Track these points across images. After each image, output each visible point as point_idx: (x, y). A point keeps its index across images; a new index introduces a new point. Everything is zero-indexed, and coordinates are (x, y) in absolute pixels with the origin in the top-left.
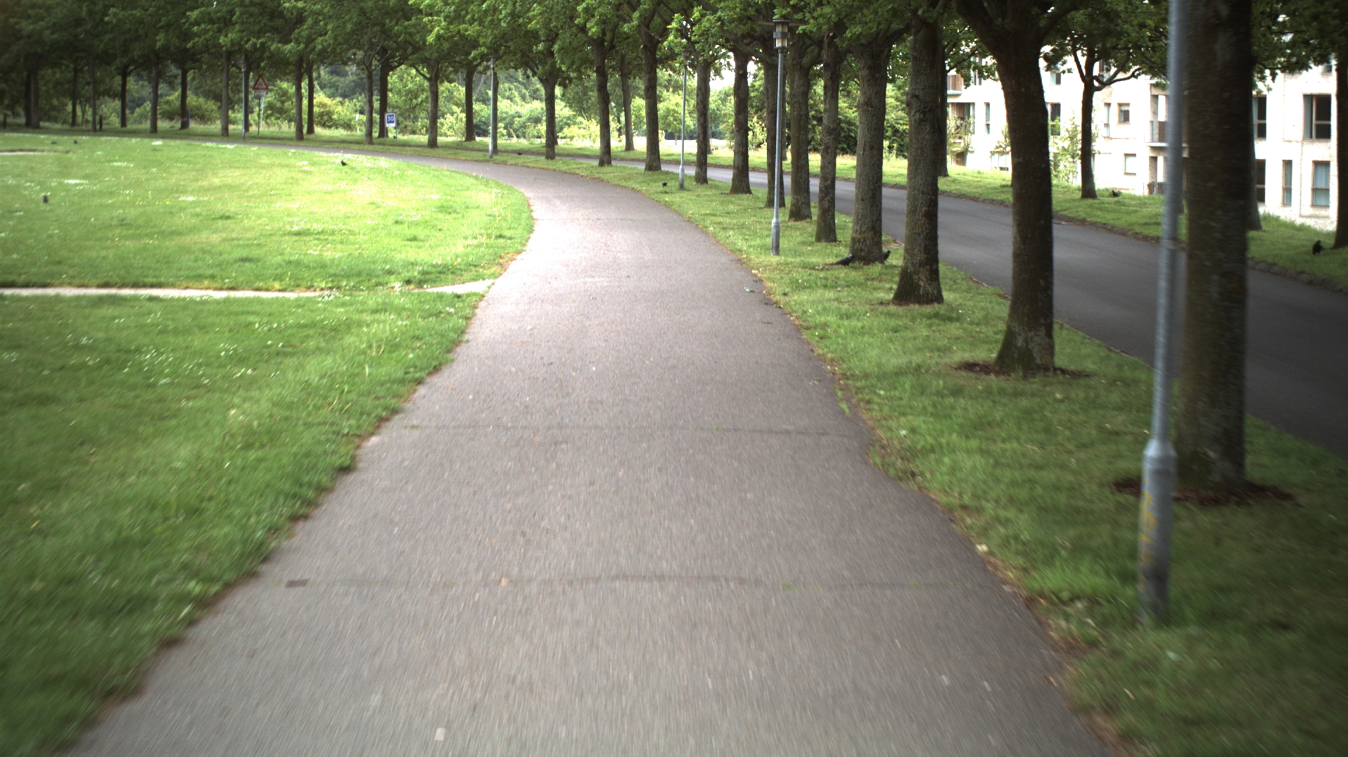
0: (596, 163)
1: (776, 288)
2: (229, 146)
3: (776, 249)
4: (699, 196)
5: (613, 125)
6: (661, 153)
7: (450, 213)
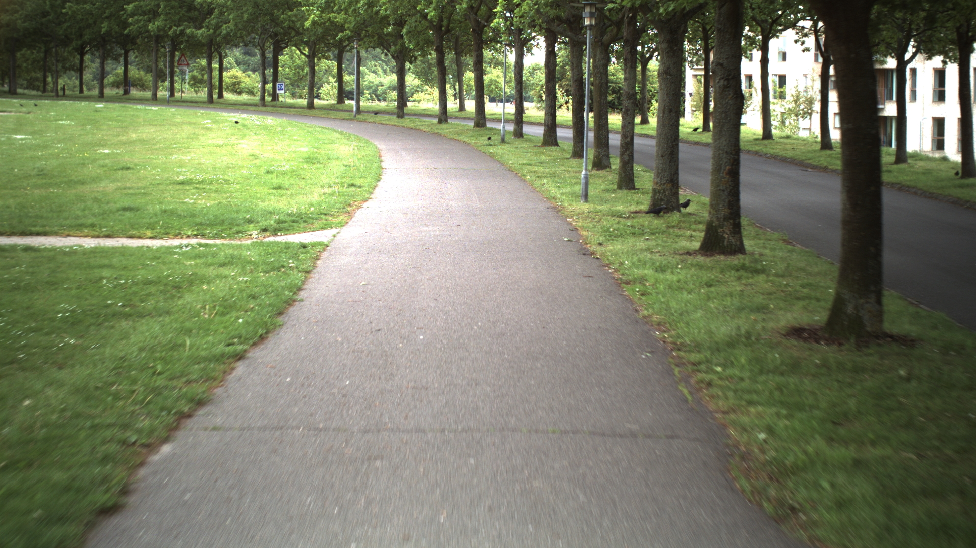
0: (435, 121)
1: (592, 237)
2: (153, 108)
3: (586, 197)
4: (517, 148)
5: (450, 91)
6: (486, 113)
7: (314, 164)
